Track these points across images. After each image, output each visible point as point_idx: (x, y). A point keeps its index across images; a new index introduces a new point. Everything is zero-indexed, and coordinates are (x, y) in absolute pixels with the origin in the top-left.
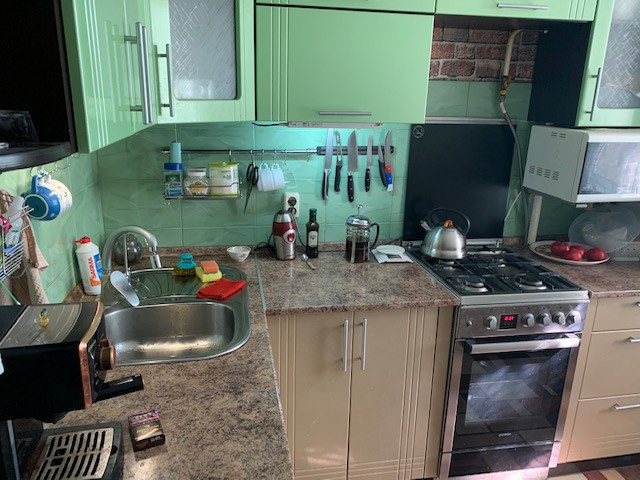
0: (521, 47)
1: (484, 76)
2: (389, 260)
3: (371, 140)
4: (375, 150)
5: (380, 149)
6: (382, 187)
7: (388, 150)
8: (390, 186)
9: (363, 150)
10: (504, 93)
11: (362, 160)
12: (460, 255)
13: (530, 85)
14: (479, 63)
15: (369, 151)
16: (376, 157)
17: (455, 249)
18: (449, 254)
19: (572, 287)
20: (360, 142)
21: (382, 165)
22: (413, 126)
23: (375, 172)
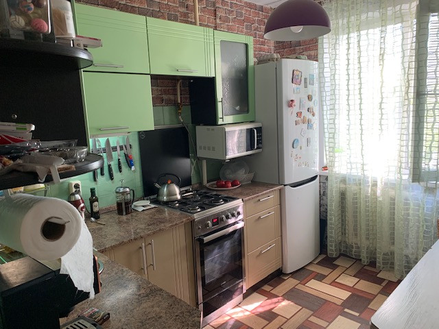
0: (182, 88)
1: (169, 103)
2: (145, 209)
3: (118, 142)
4: (121, 148)
5: (124, 147)
6: (128, 168)
7: (128, 147)
8: (133, 167)
9: (115, 149)
10: (180, 111)
11: (114, 154)
12: (179, 197)
13: (190, 106)
14: (165, 97)
15: (118, 149)
16: (123, 152)
17: (176, 195)
18: (173, 198)
19: (234, 199)
20: (112, 145)
21: (126, 156)
22: (139, 132)
23: (123, 160)
